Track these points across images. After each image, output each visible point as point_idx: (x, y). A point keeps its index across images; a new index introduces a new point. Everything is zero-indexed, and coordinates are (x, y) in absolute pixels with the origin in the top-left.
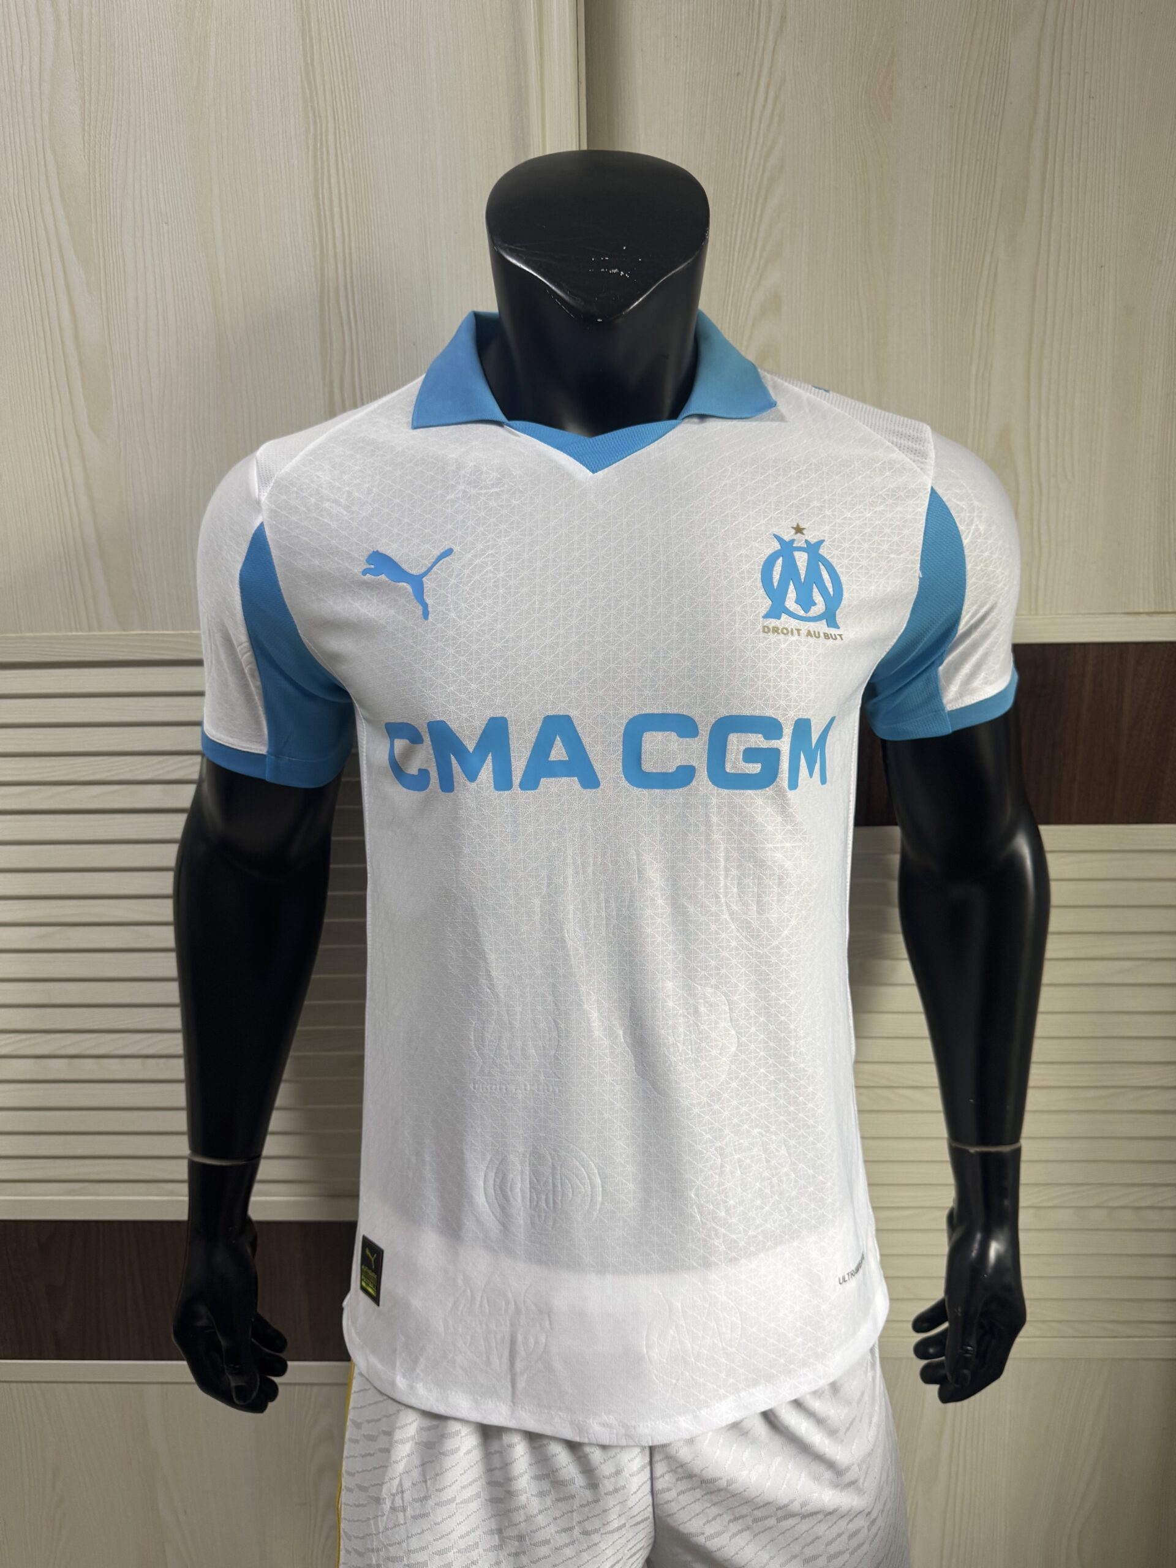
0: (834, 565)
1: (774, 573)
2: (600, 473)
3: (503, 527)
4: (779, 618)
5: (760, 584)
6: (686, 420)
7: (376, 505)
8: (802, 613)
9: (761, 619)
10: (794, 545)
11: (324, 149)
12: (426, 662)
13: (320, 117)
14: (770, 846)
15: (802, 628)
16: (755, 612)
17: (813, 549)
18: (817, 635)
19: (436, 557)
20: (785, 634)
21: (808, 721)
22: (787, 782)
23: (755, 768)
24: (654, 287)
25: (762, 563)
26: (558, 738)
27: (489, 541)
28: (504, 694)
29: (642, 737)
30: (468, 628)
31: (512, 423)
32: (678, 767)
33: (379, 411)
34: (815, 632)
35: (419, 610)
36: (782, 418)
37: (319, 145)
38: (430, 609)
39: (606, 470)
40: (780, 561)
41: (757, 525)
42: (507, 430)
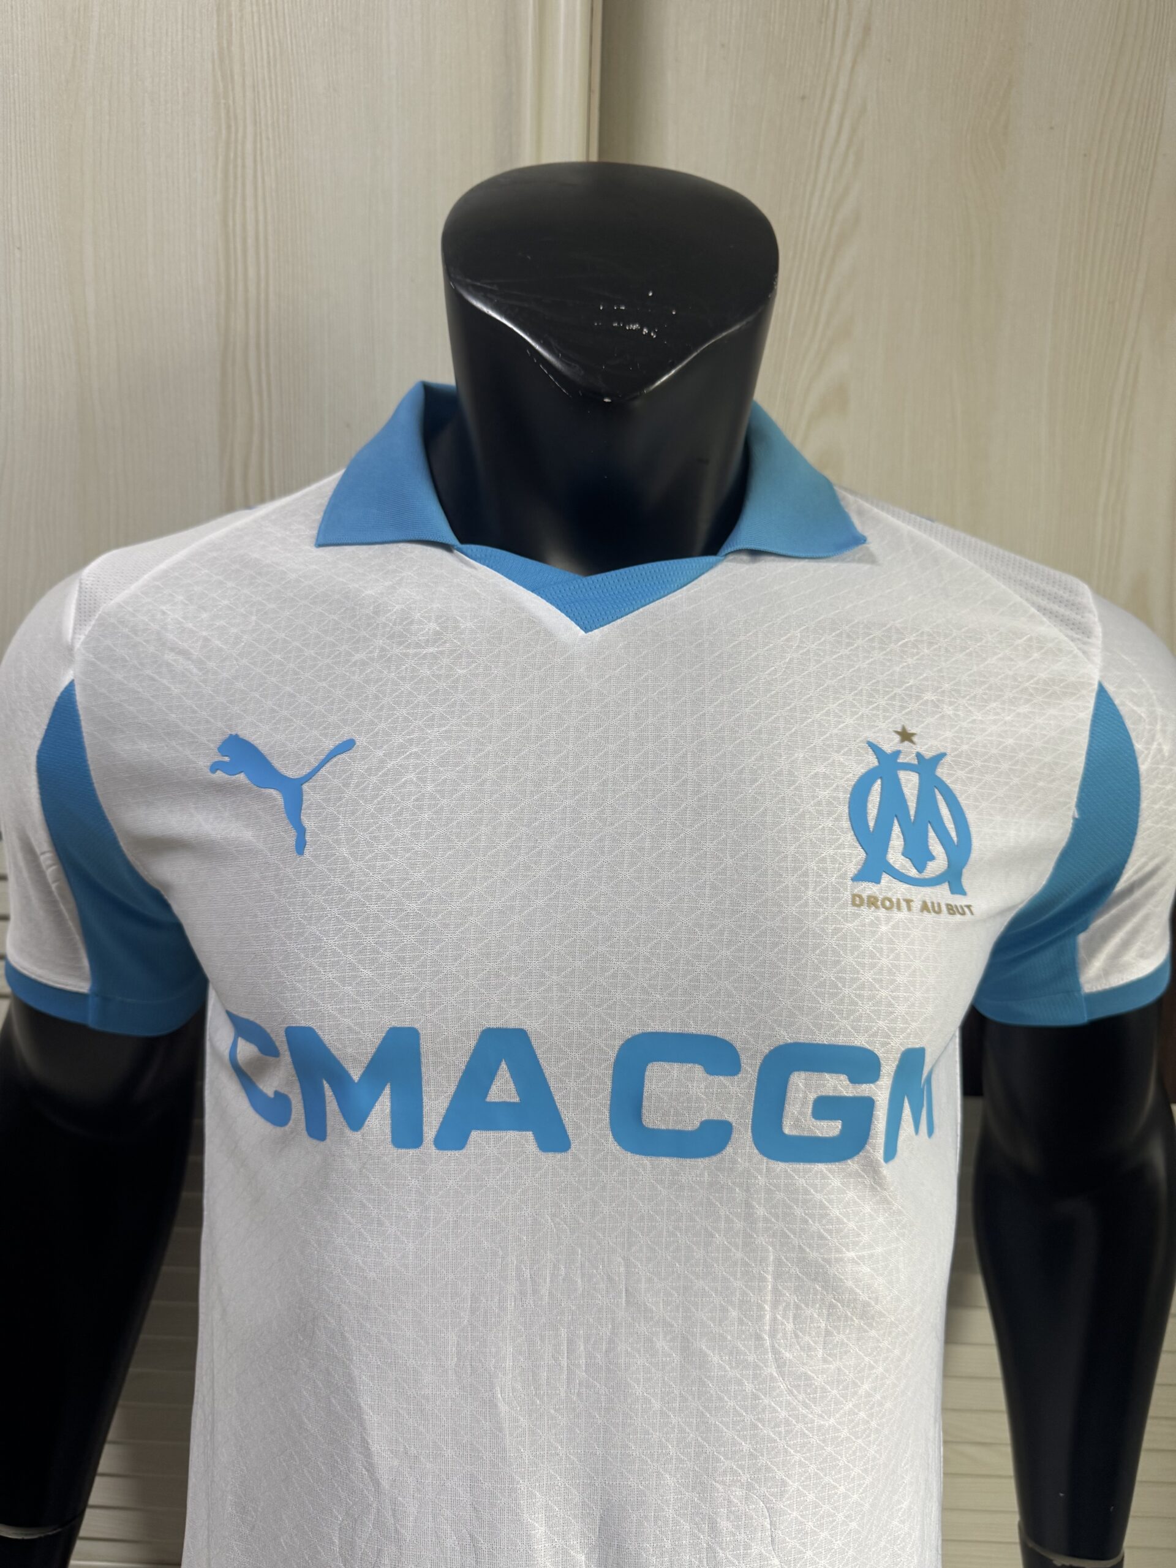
0: (957, 794)
1: (870, 806)
2: (596, 631)
3: (438, 710)
4: (877, 881)
5: (846, 824)
6: (731, 557)
7: (245, 661)
8: (913, 872)
9: (850, 883)
10: (900, 761)
11: (239, 161)
12: (291, 926)
13: (236, 118)
14: (851, 1254)
15: (913, 898)
16: (839, 869)
17: (927, 766)
18: (936, 909)
19: (327, 752)
20: (887, 908)
21: (921, 1052)
22: (882, 1151)
23: (831, 1128)
24: (695, 354)
25: (850, 789)
26: (504, 1065)
27: (413, 732)
28: (416, 990)
29: (644, 1070)
30: (366, 875)
31: (465, 547)
32: (704, 1124)
33: (273, 517)
34: (933, 903)
35: (291, 838)
36: (871, 559)
37: (232, 155)
38: (308, 838)
39: (606, 628)
40: (877, 786)
41: (842, 725)
42: (457, 557)
